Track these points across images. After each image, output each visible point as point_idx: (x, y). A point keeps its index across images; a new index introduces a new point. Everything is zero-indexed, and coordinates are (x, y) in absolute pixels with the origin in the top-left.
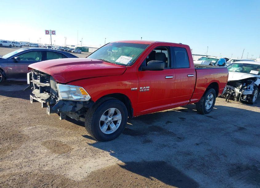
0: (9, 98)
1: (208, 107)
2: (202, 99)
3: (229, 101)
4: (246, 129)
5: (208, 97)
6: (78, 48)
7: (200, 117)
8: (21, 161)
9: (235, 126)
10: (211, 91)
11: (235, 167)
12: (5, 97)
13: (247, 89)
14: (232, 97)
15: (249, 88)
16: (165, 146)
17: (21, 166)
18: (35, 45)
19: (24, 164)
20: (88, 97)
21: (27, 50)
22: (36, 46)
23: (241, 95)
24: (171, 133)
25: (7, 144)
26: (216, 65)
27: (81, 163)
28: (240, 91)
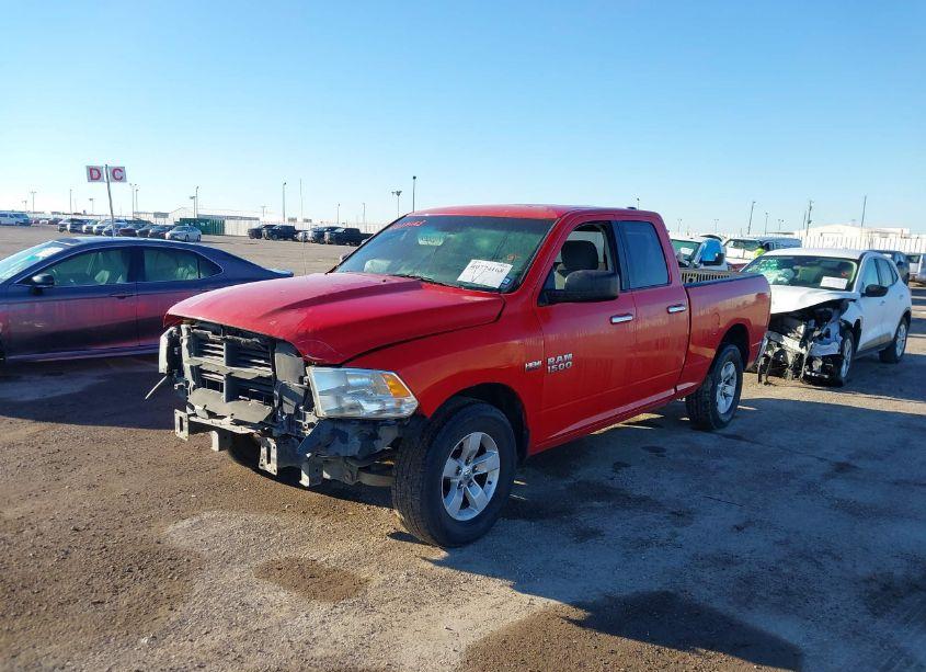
0: (44, 425)
1: (723, 406)
2: (705, 381)
3: (770, 378)
4: (855, 467)
5: (723, 373)
6: (183, 221)
7: (706, 440)
8: (224, 636)
9: (821, 459)
10: (730, 353)
11: (875, 587)
12: (27, 422)
13: (820, 337)
14: (776, 368)
15: (828, 335)
16: (647, 544)
17: (234, 655)
18: (15, 215)
19: (240, 647)
20: (409, 404)
21: (73, 249)
22: (18, 220)
23: (805, 357)
24: (642, 500)
25: (140, 589)
26: (695, 262)
27: (420, 624)
28: (801, 346)
